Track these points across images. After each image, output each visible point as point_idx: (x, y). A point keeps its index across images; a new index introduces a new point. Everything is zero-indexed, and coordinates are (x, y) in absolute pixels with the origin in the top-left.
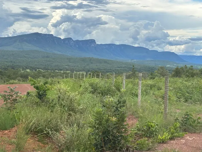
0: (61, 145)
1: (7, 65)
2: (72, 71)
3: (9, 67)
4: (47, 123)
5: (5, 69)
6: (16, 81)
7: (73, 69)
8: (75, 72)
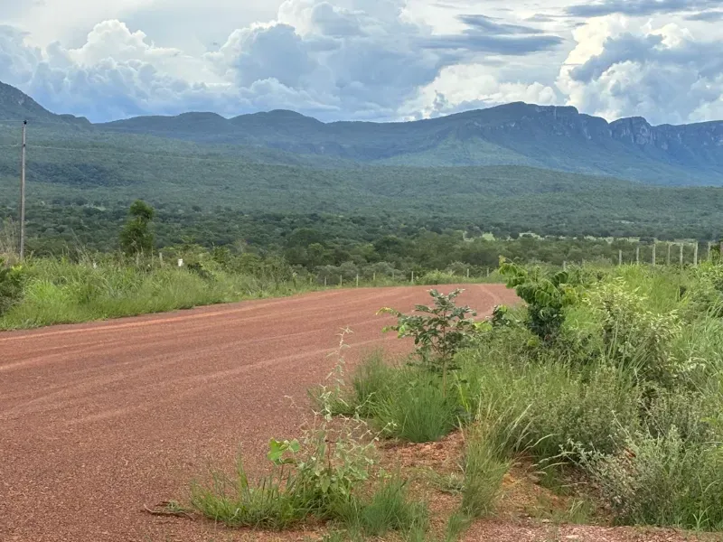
0: (623, 500)
1: (414, 218)
2: (647, 238)
3: (422, 226)
4: (571, 421)
5: (409, 232)
6: (446, 272)
7: (648, 229)
8: (657, 241)
